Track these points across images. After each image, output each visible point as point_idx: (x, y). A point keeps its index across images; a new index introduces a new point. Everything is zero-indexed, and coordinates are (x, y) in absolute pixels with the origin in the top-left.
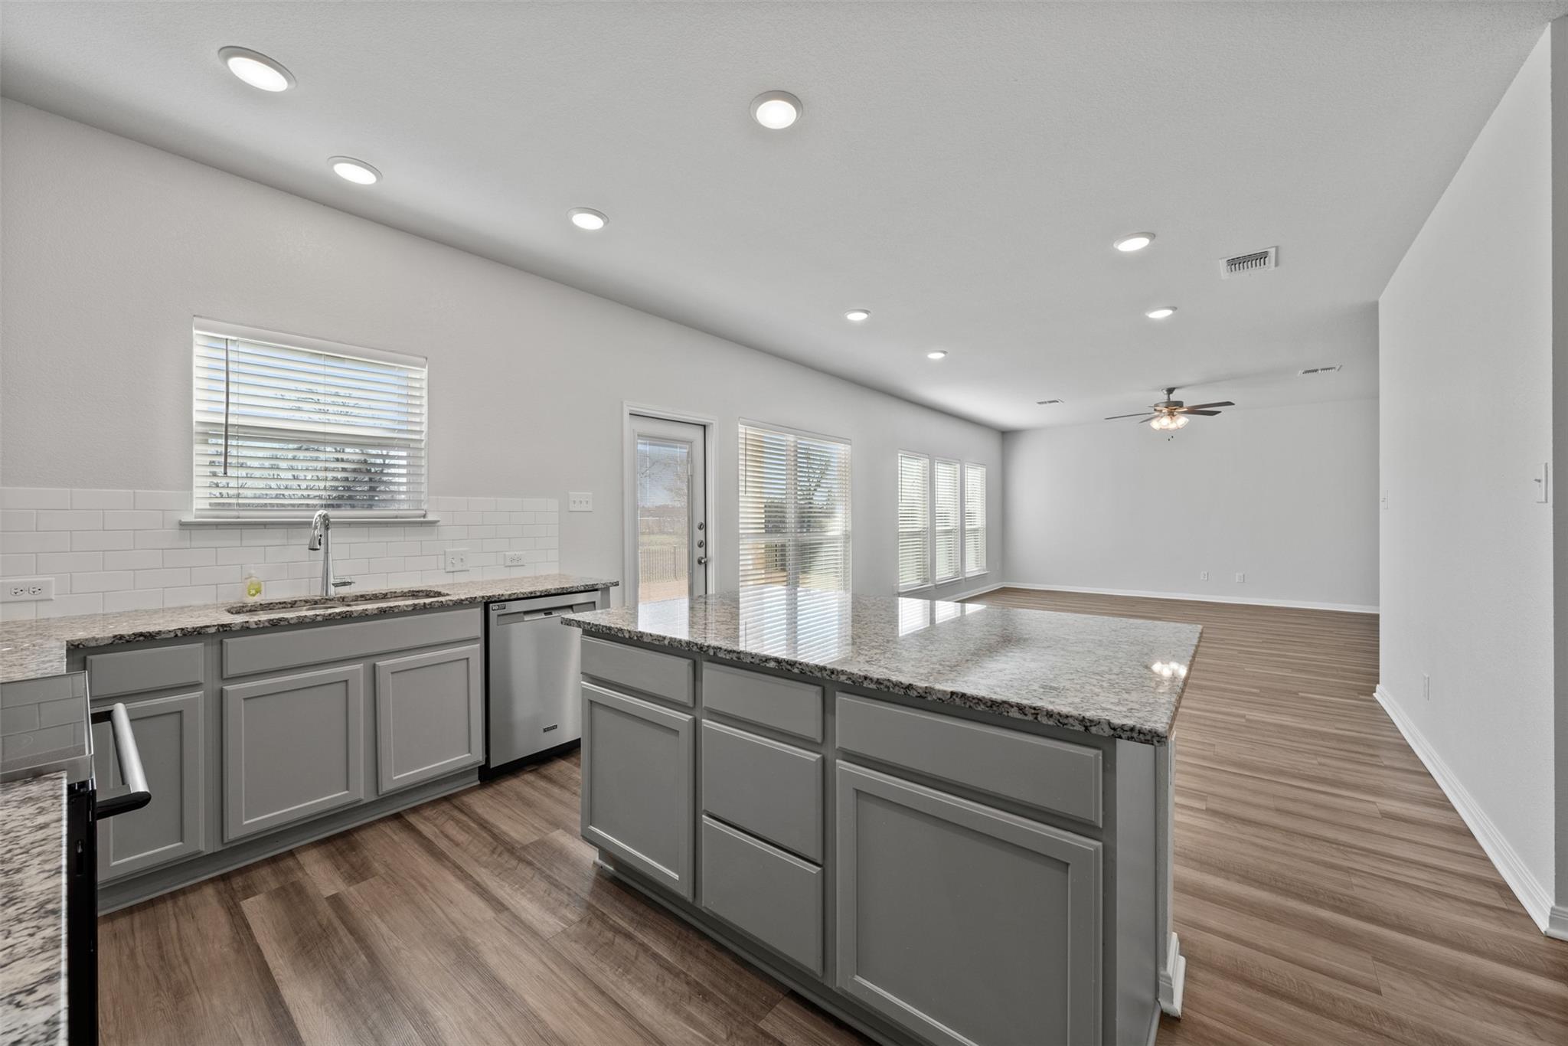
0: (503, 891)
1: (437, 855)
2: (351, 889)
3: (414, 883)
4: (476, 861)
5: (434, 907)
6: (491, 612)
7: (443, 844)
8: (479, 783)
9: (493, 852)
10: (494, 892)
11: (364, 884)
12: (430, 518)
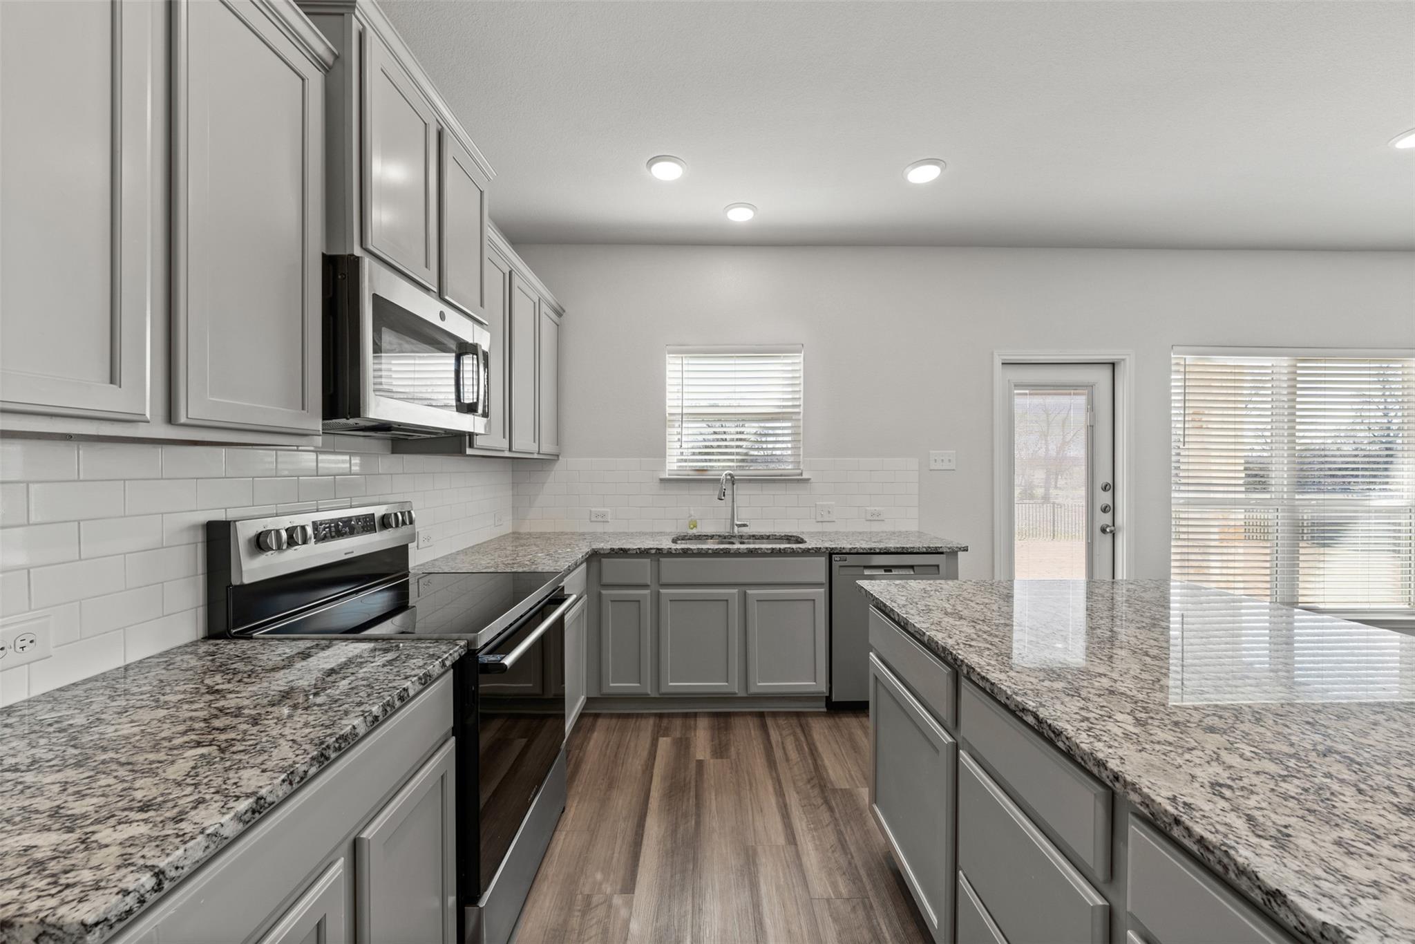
0: (800, 824)
1: (771, 763)
2: (712, 761)
3: (746, 778)
4: (794, 783)
5: (750, 808)
6: (834, 562)
7: (778, 754)
8: (825, 710)
9: (809, 781)
10: (793, 821)
11: (719, 760)
12: (805, 476)
